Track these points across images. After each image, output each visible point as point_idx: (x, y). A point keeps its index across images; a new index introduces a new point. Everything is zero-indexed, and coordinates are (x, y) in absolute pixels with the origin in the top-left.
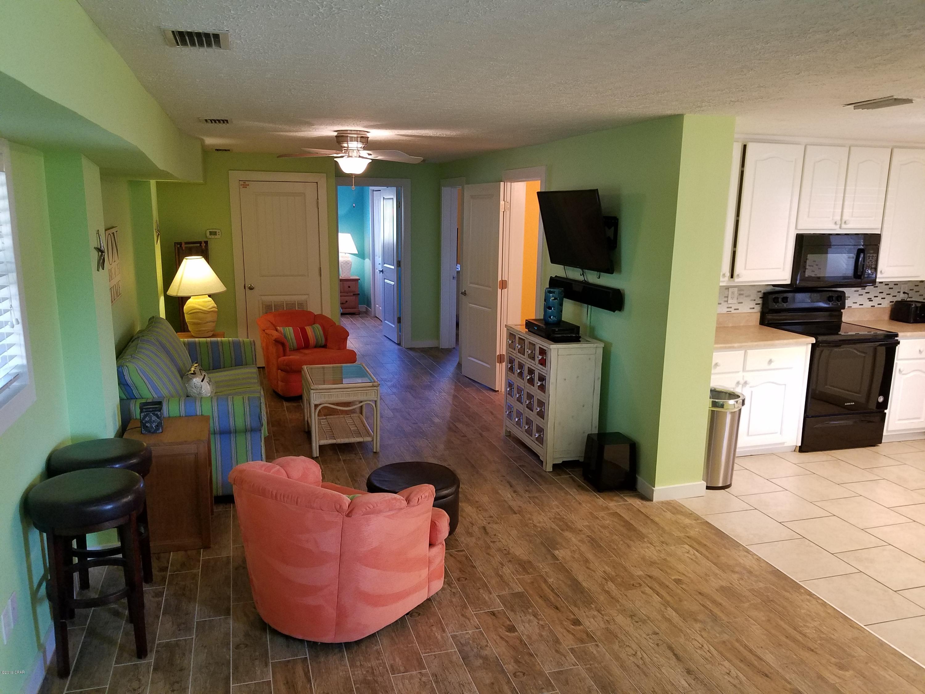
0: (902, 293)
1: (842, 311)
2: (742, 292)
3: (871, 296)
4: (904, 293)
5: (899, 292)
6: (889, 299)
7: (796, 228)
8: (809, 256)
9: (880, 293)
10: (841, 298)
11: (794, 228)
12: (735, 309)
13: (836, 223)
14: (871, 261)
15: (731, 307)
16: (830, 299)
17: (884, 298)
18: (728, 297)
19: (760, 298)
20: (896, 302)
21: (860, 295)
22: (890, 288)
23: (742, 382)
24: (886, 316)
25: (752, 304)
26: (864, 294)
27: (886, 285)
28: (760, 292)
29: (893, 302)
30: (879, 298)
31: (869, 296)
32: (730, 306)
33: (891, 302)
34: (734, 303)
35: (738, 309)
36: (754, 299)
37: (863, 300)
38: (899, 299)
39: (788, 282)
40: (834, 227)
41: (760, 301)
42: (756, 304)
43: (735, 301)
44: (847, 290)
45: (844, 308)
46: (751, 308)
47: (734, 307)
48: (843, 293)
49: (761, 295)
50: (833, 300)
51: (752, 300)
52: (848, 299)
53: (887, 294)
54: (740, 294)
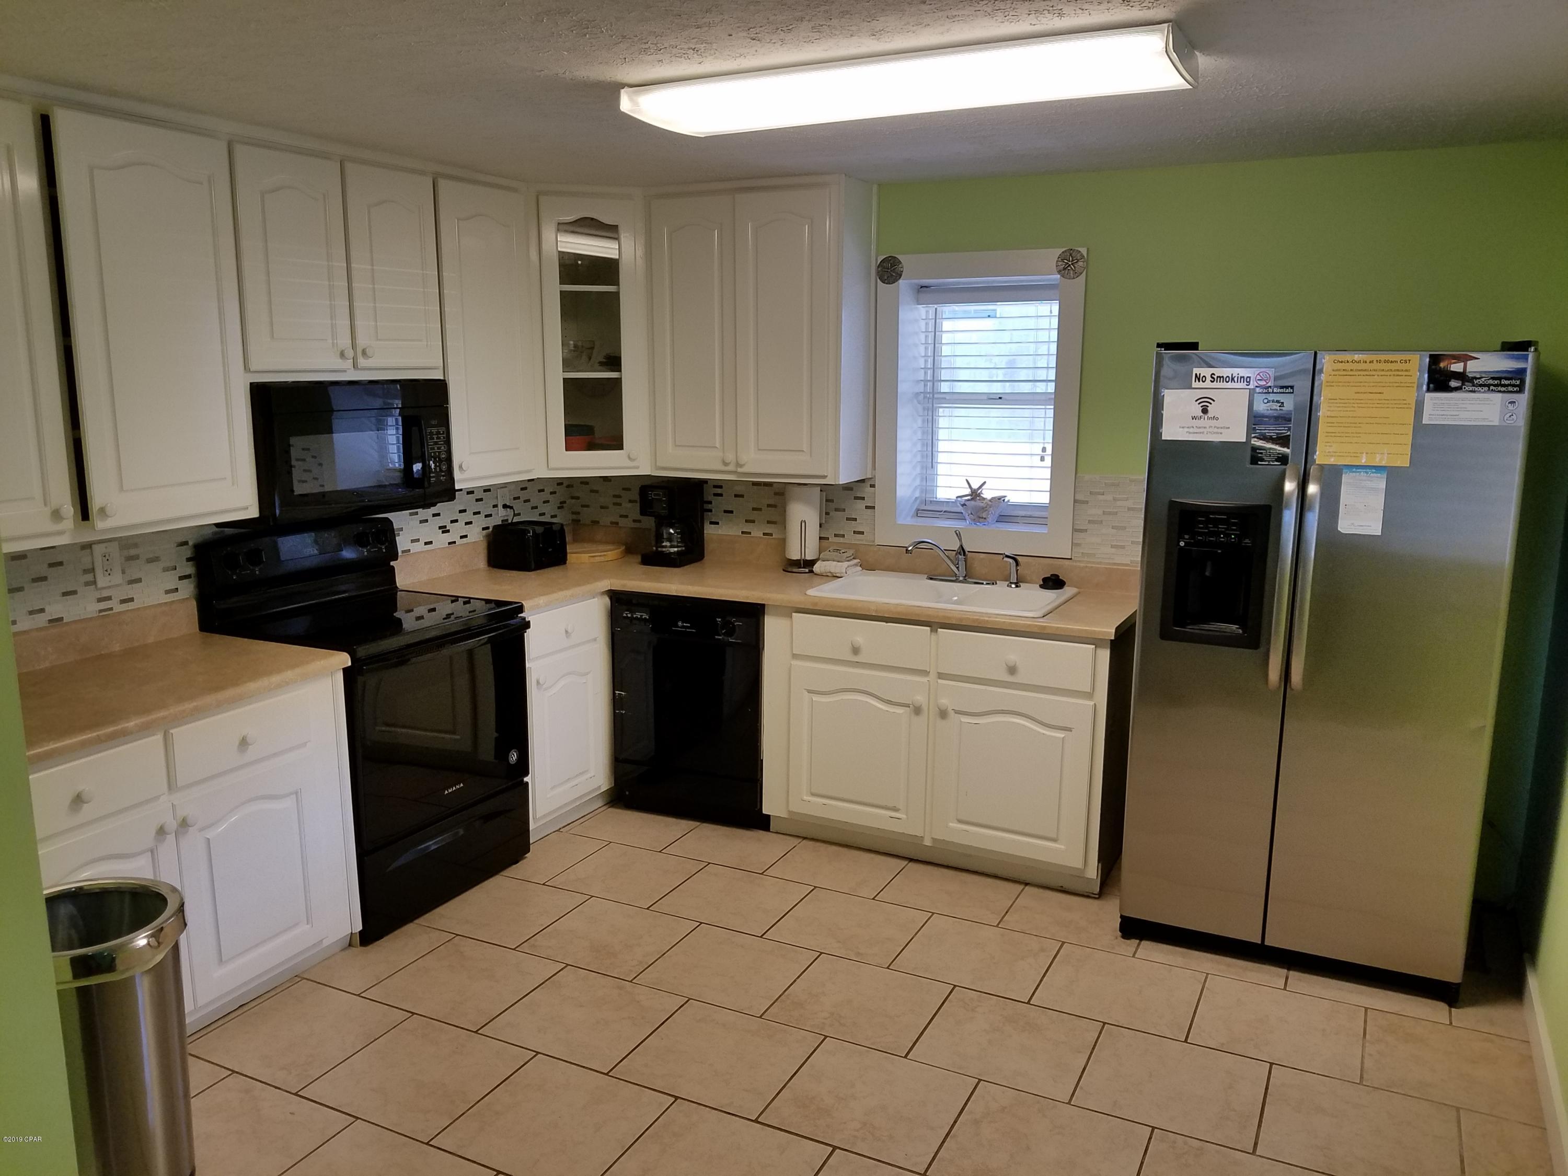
0: (500, 507)
1: (392, 563)
2: (133, 552)
3: (444, 520)
4: (505, 506)
5: (495, 506)
6: (480, 522)
7: (247, 369)
8: (293, 440)
9: (461, 512)
10: (387, 534)
11: (242, 368)
12: (123, 601)
13: (342, 355)
14: (436, 443)
15: (109, 598)
16: (360, 541)
17: (470, 523)
18: (92, 570)
19: (188, 560)
20: (495, 527)
21: (421, 522)
22: (477, 500)
23: (172, 824)
24: (481, 562)
25: (171, 580)
26: (430, 518)
27: (468, 493)
28: (185, 543)
29: (487, 528)
30: (461, 524)
31: (440, 521)
32: (105, 594)
33: (484, 529)
34: (117, 586)
35: (132, 600)
36: (173, 564)
37: (430, 531)
38: (496, 521)
39: (253, 512)
40: (338, 363)
41: (189, 569)
42: (181, 578)
43: (117, 578)
44: (394, 517)
45: (395, 557)
46: (167, 592)
47: (118, 594)
48: (388, 522)
49: (188, 552)
50: (369, 544)
51: (166, 570)
52: (399, 535)
53: (475, 513)
54: (130, 558)
